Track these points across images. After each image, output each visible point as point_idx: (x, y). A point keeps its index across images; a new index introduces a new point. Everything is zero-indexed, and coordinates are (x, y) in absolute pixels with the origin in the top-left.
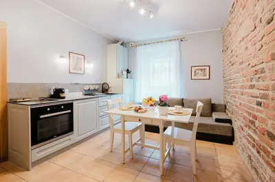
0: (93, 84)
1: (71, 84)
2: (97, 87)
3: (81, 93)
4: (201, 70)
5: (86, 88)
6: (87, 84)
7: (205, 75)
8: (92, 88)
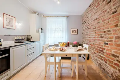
0: (21, 36)
1: (5, 35)
2: (24, 37)
3: (14, 41)
4: (75, 30)
5: (17, 38)
6: (17, 36)
7: (76, 33)
8: (21, 38)
